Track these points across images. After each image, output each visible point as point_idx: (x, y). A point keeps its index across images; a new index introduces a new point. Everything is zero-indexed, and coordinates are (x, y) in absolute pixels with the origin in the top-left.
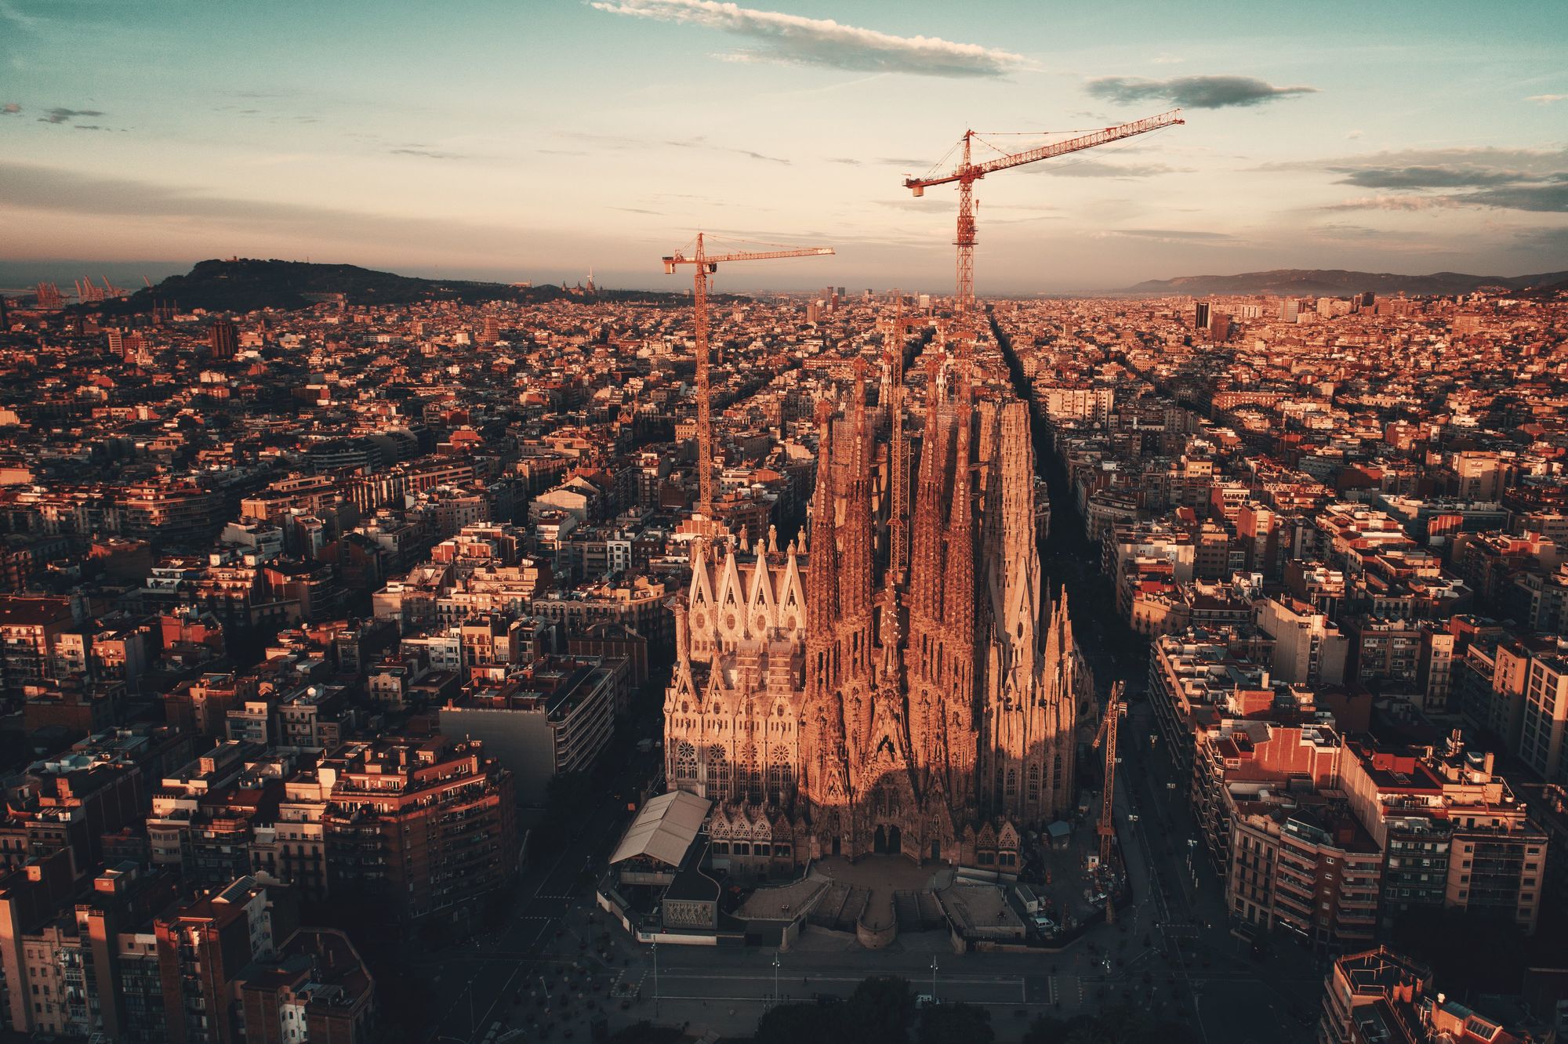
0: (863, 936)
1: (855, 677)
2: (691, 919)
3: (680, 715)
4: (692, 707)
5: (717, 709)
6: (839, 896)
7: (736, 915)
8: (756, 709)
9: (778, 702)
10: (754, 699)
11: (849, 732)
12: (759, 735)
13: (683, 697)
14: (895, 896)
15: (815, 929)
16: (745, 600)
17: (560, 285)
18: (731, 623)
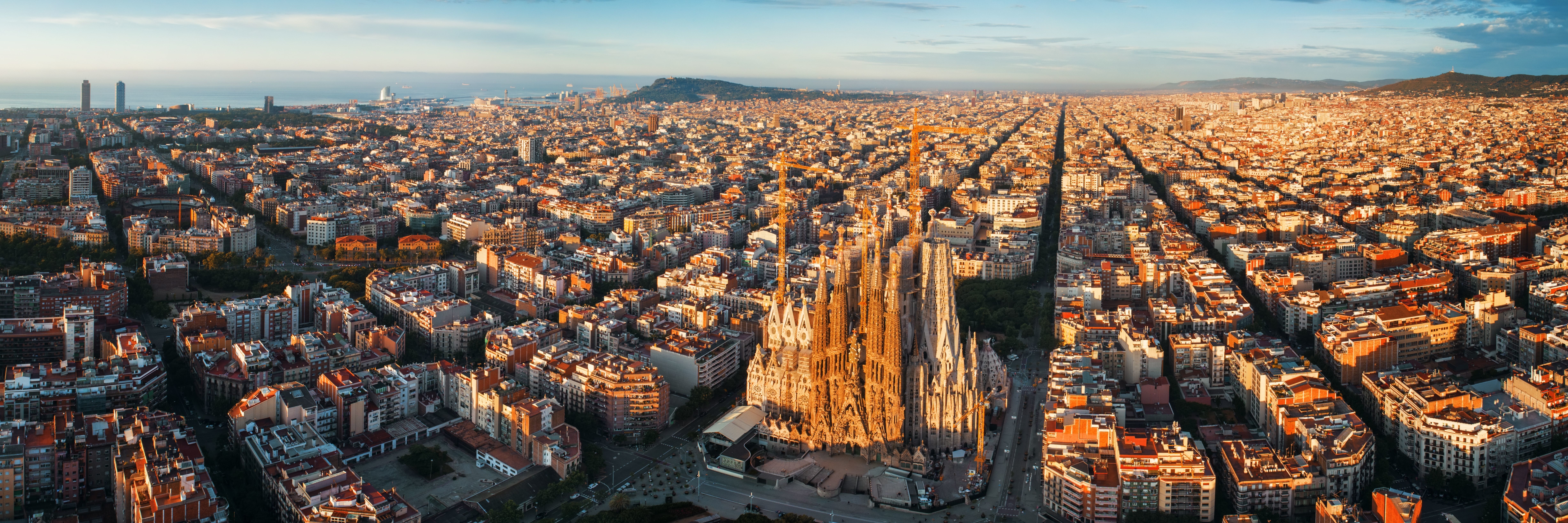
0: (819, 491)
1: (835, 375)
2: (732, 465)
3: (754, 373)
4: (761, 371)
5: (773, 374)
6: (816, 470)
7: (757, 469)
8: (792, 378)
9: (803, 376)
10: (791, 373)
11: (832, 398)
12: (793, 389)
13: (756, 366)
14: (846, 476)
15: (797, 482)
16: (796, 324)
18: (788, 334)
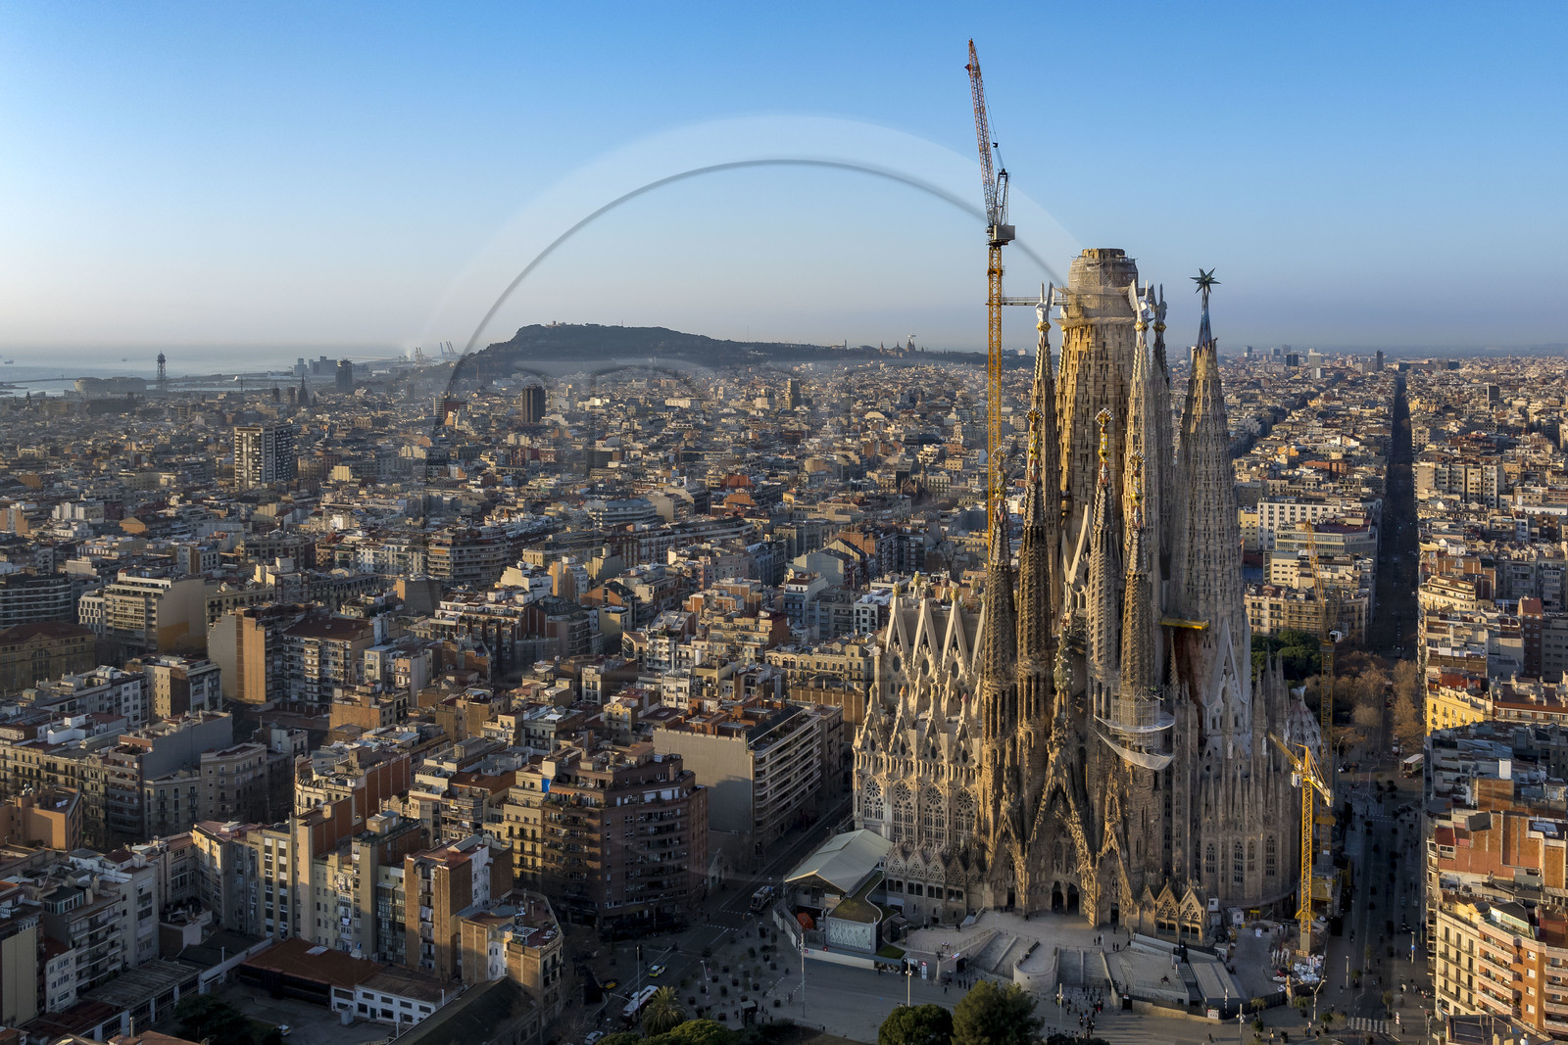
0: (1018, 980)
1: (1030, 721)
2: (849, 942)
3: (868, 753)
4: (880, 746)
5: (904, 750)
6: (1004, 943)
7: (895, 945)
8: (941, 753)
12: (944, 780)
13: (871, 735)
14: (1059, 951)
16: (939, 645)
17: (878, 347)
18: (925, 667)
